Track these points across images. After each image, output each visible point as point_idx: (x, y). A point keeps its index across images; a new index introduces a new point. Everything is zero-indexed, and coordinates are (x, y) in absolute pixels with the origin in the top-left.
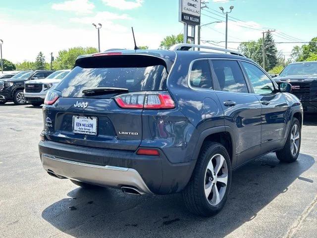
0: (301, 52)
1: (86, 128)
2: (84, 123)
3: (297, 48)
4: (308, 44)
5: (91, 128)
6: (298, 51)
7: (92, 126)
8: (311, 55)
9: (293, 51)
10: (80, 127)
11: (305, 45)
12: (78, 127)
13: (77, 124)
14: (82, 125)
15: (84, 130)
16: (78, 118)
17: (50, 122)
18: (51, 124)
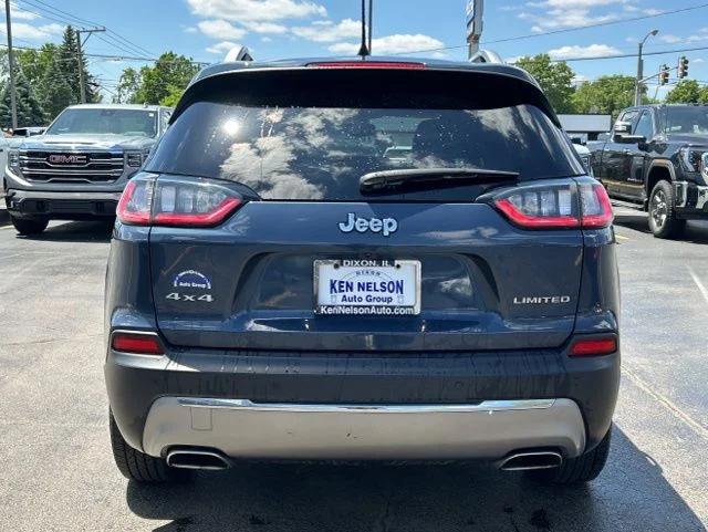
0: (141, 81)
1: (374, 294)
2: (364, 279)
3: (130, 73)
4: (152, 66)
5: (394, 295)
6: (133, 79)
7: (399, 287)
8: (172, 91)
9: (123, 81)
10: (349, 294)
11: (146, 68)
12: (340, 295)
13: (333, 286)
14: (355, 286)
15: (364, 303)
16: (336, 266)
17: (204, 286)
18: (206, 291)
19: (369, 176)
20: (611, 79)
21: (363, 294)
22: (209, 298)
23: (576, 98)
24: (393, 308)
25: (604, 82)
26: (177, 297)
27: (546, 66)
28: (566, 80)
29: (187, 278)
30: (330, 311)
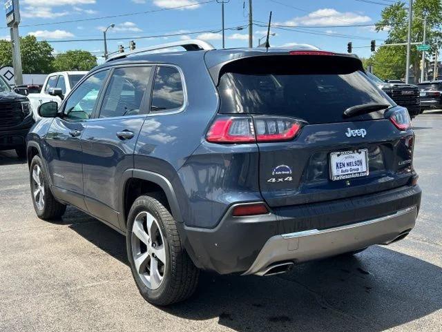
1: (353, 167)
2: (349, 161)
5: (359, 167)
7: (361, 163)
10: (344, 169)
12: (340, 170)
13: (337, 166)
14: (346, 165)
15: (349, 172)
16: (338, 155)
17: (288, 172)
18: (289, 175)
19: (348, 110)
20: (74, 52)
21: (349, 168)
22: (291, 179)
23: (55, 64)
24: (359, 173)
25: (70, 54)
26: (274, 180)
27: (34, 42)
28: (48, 52)
29: (281, 169)
30: (338, 179)
